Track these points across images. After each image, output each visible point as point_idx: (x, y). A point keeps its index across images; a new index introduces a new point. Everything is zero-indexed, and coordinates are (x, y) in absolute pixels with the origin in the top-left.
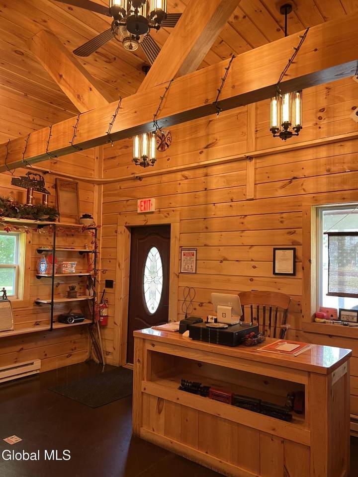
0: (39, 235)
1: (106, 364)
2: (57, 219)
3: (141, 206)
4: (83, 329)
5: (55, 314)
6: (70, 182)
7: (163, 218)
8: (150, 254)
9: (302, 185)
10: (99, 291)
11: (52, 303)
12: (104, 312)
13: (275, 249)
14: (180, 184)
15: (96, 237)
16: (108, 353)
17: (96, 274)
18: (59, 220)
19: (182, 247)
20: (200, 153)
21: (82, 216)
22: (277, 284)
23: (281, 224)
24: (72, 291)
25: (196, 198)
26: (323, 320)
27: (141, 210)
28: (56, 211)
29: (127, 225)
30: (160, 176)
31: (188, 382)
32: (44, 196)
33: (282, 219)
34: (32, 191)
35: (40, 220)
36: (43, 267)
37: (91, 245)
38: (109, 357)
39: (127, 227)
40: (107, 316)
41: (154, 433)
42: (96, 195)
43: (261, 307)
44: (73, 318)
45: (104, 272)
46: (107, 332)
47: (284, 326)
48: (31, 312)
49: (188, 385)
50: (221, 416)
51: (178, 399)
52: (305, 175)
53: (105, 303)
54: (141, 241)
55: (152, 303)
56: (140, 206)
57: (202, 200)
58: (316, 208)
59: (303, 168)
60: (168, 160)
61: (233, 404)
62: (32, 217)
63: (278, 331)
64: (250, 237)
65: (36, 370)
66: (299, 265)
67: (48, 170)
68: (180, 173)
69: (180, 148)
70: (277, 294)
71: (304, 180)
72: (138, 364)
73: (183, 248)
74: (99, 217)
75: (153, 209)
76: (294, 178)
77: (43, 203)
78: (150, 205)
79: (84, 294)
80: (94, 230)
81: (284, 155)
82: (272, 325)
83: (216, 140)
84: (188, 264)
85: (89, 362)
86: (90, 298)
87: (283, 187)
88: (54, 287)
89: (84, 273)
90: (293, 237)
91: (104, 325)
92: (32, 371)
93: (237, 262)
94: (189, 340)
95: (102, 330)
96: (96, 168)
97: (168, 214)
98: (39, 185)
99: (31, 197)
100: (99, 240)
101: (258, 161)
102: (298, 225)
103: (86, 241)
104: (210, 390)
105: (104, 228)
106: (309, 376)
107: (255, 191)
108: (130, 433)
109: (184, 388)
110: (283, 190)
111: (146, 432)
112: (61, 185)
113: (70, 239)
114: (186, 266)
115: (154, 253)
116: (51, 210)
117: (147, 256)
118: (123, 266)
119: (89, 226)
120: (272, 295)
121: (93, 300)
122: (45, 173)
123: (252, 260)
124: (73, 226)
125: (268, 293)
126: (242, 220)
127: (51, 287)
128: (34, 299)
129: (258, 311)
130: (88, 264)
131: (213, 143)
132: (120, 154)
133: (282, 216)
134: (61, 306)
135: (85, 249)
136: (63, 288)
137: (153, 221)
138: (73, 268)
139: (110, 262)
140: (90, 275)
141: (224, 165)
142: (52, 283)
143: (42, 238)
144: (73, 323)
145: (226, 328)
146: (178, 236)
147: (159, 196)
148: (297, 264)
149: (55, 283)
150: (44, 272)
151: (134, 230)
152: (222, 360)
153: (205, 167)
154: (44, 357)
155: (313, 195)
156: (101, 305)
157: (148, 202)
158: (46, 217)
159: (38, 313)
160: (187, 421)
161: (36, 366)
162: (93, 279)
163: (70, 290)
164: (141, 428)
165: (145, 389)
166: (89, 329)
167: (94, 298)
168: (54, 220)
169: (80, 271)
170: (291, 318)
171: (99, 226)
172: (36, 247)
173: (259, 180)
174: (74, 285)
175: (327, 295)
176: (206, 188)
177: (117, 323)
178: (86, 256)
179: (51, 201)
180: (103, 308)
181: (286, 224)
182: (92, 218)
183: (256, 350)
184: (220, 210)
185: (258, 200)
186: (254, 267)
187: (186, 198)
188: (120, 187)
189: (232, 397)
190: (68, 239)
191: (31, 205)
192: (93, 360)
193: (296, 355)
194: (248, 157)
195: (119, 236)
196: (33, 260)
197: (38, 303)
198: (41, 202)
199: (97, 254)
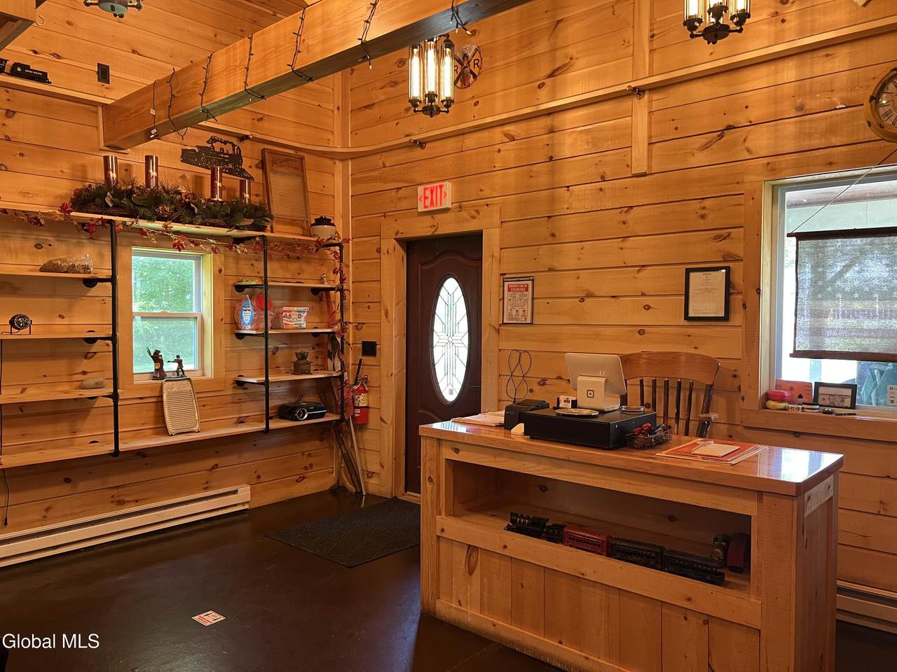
0: (237, 259)
1: (368, 494)
2: (269, 226)
3: (426, 198)
4: (323, 432)
5: (273, 403)
6: (289, 155)
7: (467, 220)
8: (443, 292)
9: (745, 141)
10: (351, 363)
11: (266, 383)
12: (362, 400)
13: (688, 271)
14: (499, 151)
15: (341, 261)
16: (370, 475)
17: (344, 330)
18: (272, 227)
19: (505, 274)
20: (539, 87)
21: (313, 222)
22: (691, 338)
23: (702, 221)
24: (301, 362)
25: (531, 177)
26: (783, 405)
27: (426, 207)
28: (266, 211)
29: (399, 236)
30: (461, 137)
31: (522, 517)
32: (242, 183)
33: (703, 212)
34: (221, 175)
35: (237, 228)
36: (247, 316)
37: (332, 276)
38: (373, 481)
39: (397, 240)
40: (367, 407)
41: (462, 608)
42: (338, 180)
43: (660, 384)
44: (306, 410)
45: (358, 327)
46: (369, 437)
47: (705, 415)
48: (229, 399)
49: (524, 522)
50: (586, 577)
51: (505, 547)
52: (753, 120)
53: (363, 384)
54: (425, 268)
55: (450, 383)
56: (423, 199)
57: (544, 180)
58: (773, 186)
59: (747, 107)
60: (476, 104)
61: (609, 555)
62: (223, 223)
63: (693, 426)
64: (638, 250)
65: (243, 504)
66: (737, 300)
67: (248, 133)
68: (499, 130)
69: (499, 80)
70: (692, 355)
71: (748, 132)
72: (429, 486)
73: (506, 276)
74: (346, 224)
75: (447, 203)
76: (729, 128)
77: (242, 196)
78: (443, 195)
79: (324, 368)
80: (337, 248)
81: (708, 82)
82: (681, 417)
83: (571, 59)
84: (517, 306)
85: (337, 490)
86: (334, 375)
87: (706, 147)
88: (270, 354)
89: (321, 328)
90: (725, 245)
91: (361, 425)
92: (235, 505)
93: (613, 299)
94: (525, 440)
95: (359, 434)
96: (337, 128)
97: (478, 212)
98: (233, 163)
99: (218, 184)
100: (348, 266)
101: (655, 97)
102: (736, 222)
103: (324, 269)
104: (566, 530)
105: (355, 244)
106: (760, 500)
107: (650, 157)
108: (416, 609)
109: (517, 527)
110: (706, 152)
111: (446, 607)
112: (274, 162)
113: (294, 266)
114: (514, 312)
115: (451, 290)
116: (256, 209)
117: (438, 295)
118: (393, 314)
119: (328, 239)
120: (683, 359)
121: (341, 377)
122: (243, 138)
123: (643, 295)
124: (299, 240)
125: (675, 356)
126: (623, 217)
127: (264, 353)
128: (234, 376)
129: (654, 391)
130: (329, 311)
131: (565, 65)
132: (382, 98)
133: (703, 205)
134: (283, 389)
135: (323, 283)
136: (284, 356)
137: (448, 226)
138: (303, 319)
139: (369, 307)
140: (333, 333)
141: (587, 107)
142: (264, 347)
143: (242, 263)
144: (306, 419)
145: (595, 417)
146: (497, 255)
147: (459, 178)
148: (732, 297)
149: (269, 347)
150: (249, 327)
151: (411, 246)
152: (588, 475)
153: (549, 114)
154: (256, 481)
155: (765, 161)
156: (356, 387)
157: (439, 190)
158: (250, 222)
159: (240, 402)
160: (522, 586)
161: (243, 497)
162: (339, 340)
163: (299, 360)
164: (437, 601)
165: (443, 530)
166: (335, 431)
167: (343, 375)
168: (263, 229)
169: (315, 325)
170: (719, 401)
171: (347, 241)
172: (233, 281)
173: (657, 136)
174: (305, 350)
175: (792, 356)
176: (552, 157)
177: (385, 420)
178: (325, 299)
179: (255, 193)
180: (359, 392)
181: (713, 220)
182: (333, 225)
183: (654, 454)
184: (579, 198)
185: (656, 175)
186: (647, 307)
187: (511, 177)
188: (384, 164)
189: (608, 541)
190: (289, 265)
191: (220, 200)
192: (344, 488)
193: (733, 462)
194: (635, 89)
195: (384, 258)
196: (229, 303)
197: (240, 384)
198: (238, 194)
199: (346, 292)
